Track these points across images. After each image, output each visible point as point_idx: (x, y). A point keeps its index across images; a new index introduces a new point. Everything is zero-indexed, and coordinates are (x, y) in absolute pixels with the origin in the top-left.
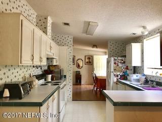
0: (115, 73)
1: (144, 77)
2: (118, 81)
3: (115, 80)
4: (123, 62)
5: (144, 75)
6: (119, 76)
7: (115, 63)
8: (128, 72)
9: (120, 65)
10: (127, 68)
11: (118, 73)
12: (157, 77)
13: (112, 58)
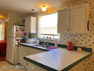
0: (17, 38)
1: (39, 40)
2: (19, 44)
3: (17, 44)
4: (22, 30)
5: (38, 39)
6: (20, 40)
7: (17, 30)
8: (26, 37)
9: (20, 32)
10: (25, 34)
11: (19, 38)
12: (48, 40)
13: (15, 26)
